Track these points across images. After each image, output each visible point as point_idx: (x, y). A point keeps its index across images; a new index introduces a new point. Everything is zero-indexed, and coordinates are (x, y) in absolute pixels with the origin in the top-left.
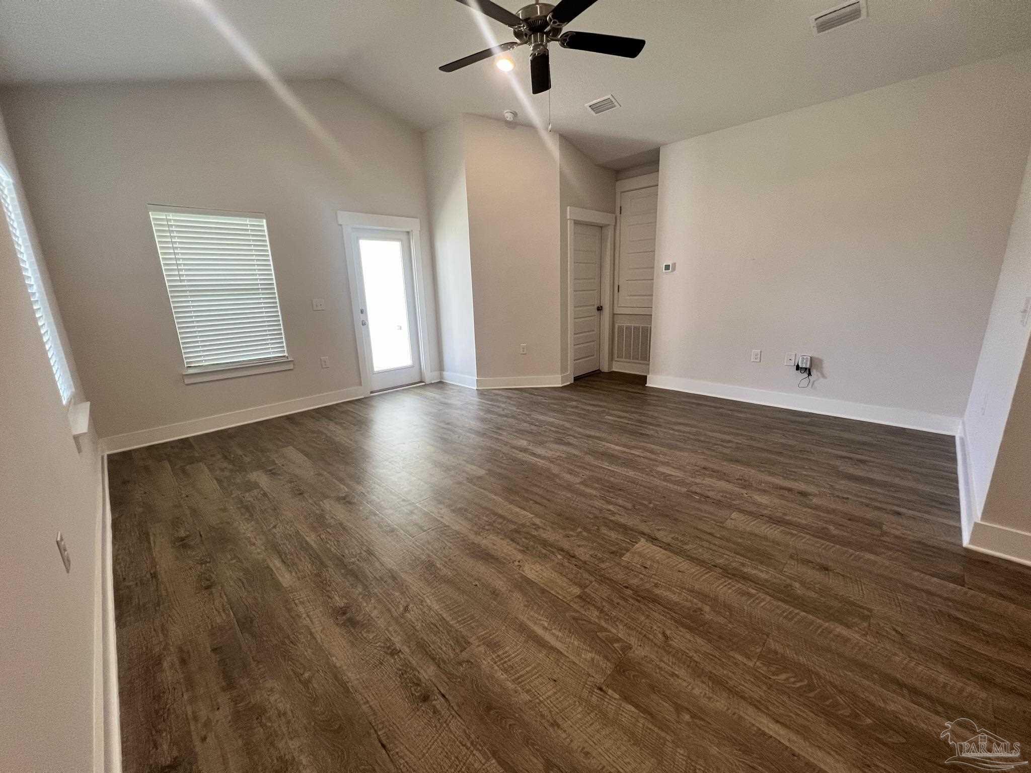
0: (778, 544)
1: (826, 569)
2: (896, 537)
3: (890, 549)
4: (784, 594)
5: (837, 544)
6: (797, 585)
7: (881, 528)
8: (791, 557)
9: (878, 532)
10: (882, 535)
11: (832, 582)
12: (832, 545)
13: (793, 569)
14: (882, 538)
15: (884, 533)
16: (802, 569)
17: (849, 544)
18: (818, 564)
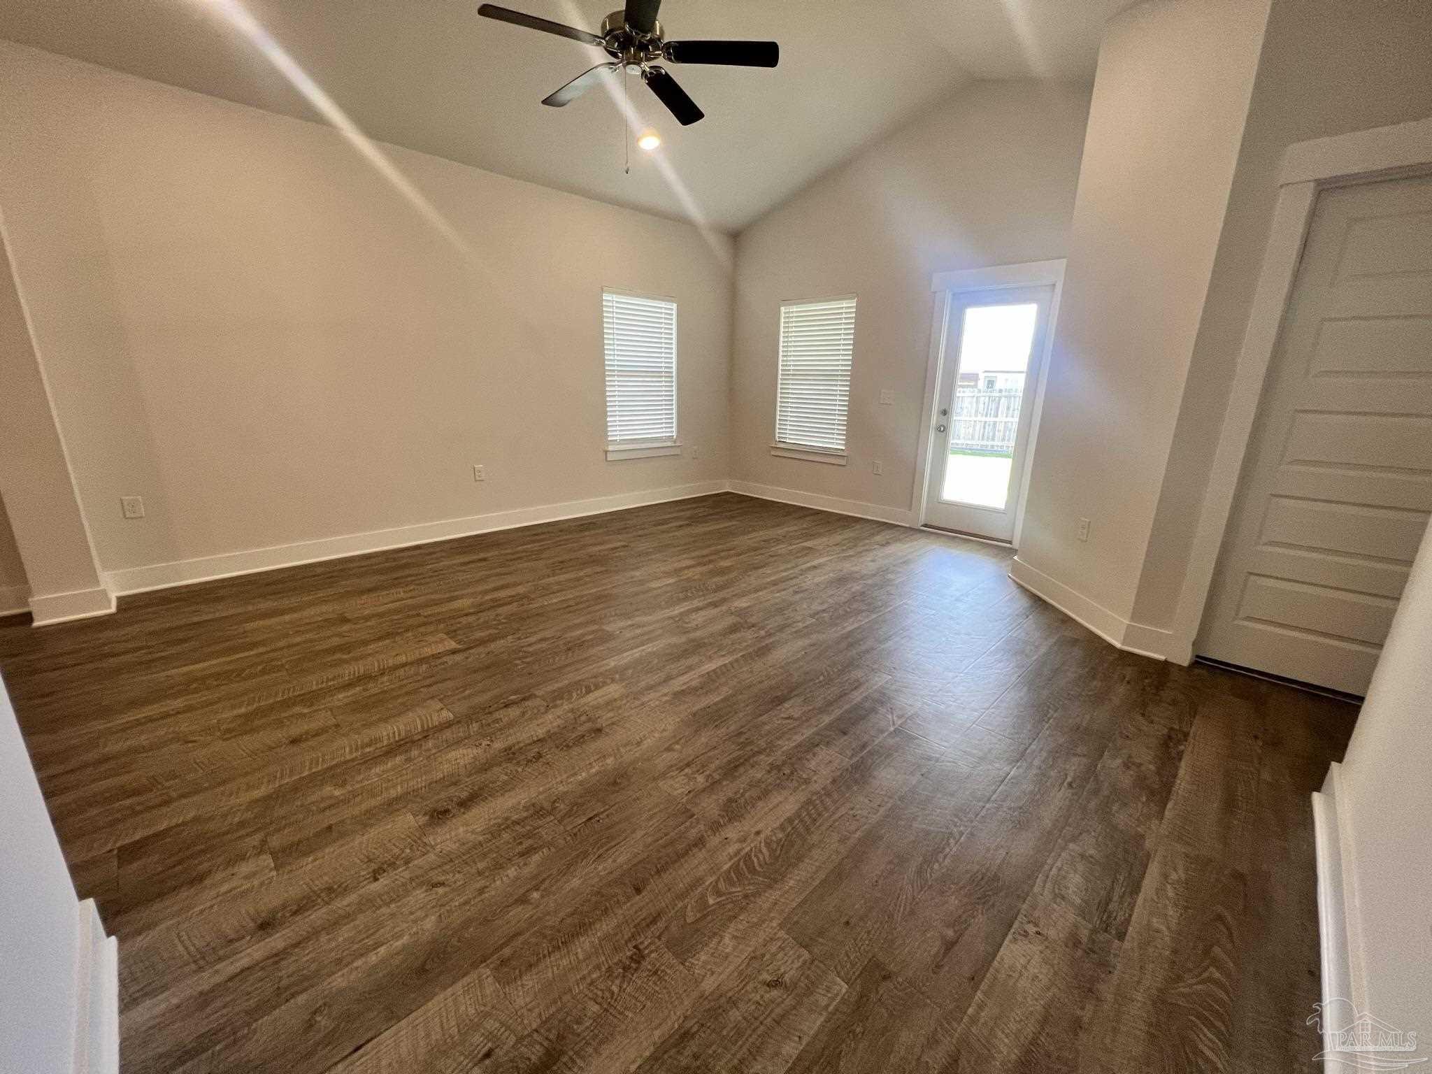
0: (364, 725)
1: (294, 741)
2: (242, 858)
3: (242, 824)
4: (310, 698)
5: (309, 775)
6: (306, 711)
7: (273, 854)
8: (337, 726)
9: (275, 842)
10: (264, 842)
11: (280, 735)
12: (314, 770)
13: (322, 719)
14: (258, 837)
15: (261, 849)
16: (314, 725)
17: (295, 788)
18: (307, 740)
